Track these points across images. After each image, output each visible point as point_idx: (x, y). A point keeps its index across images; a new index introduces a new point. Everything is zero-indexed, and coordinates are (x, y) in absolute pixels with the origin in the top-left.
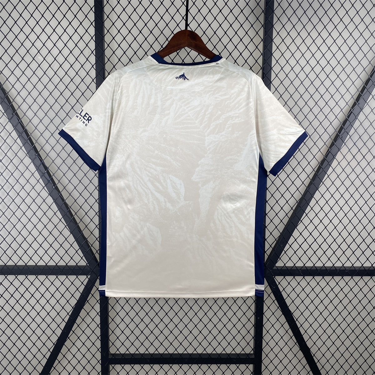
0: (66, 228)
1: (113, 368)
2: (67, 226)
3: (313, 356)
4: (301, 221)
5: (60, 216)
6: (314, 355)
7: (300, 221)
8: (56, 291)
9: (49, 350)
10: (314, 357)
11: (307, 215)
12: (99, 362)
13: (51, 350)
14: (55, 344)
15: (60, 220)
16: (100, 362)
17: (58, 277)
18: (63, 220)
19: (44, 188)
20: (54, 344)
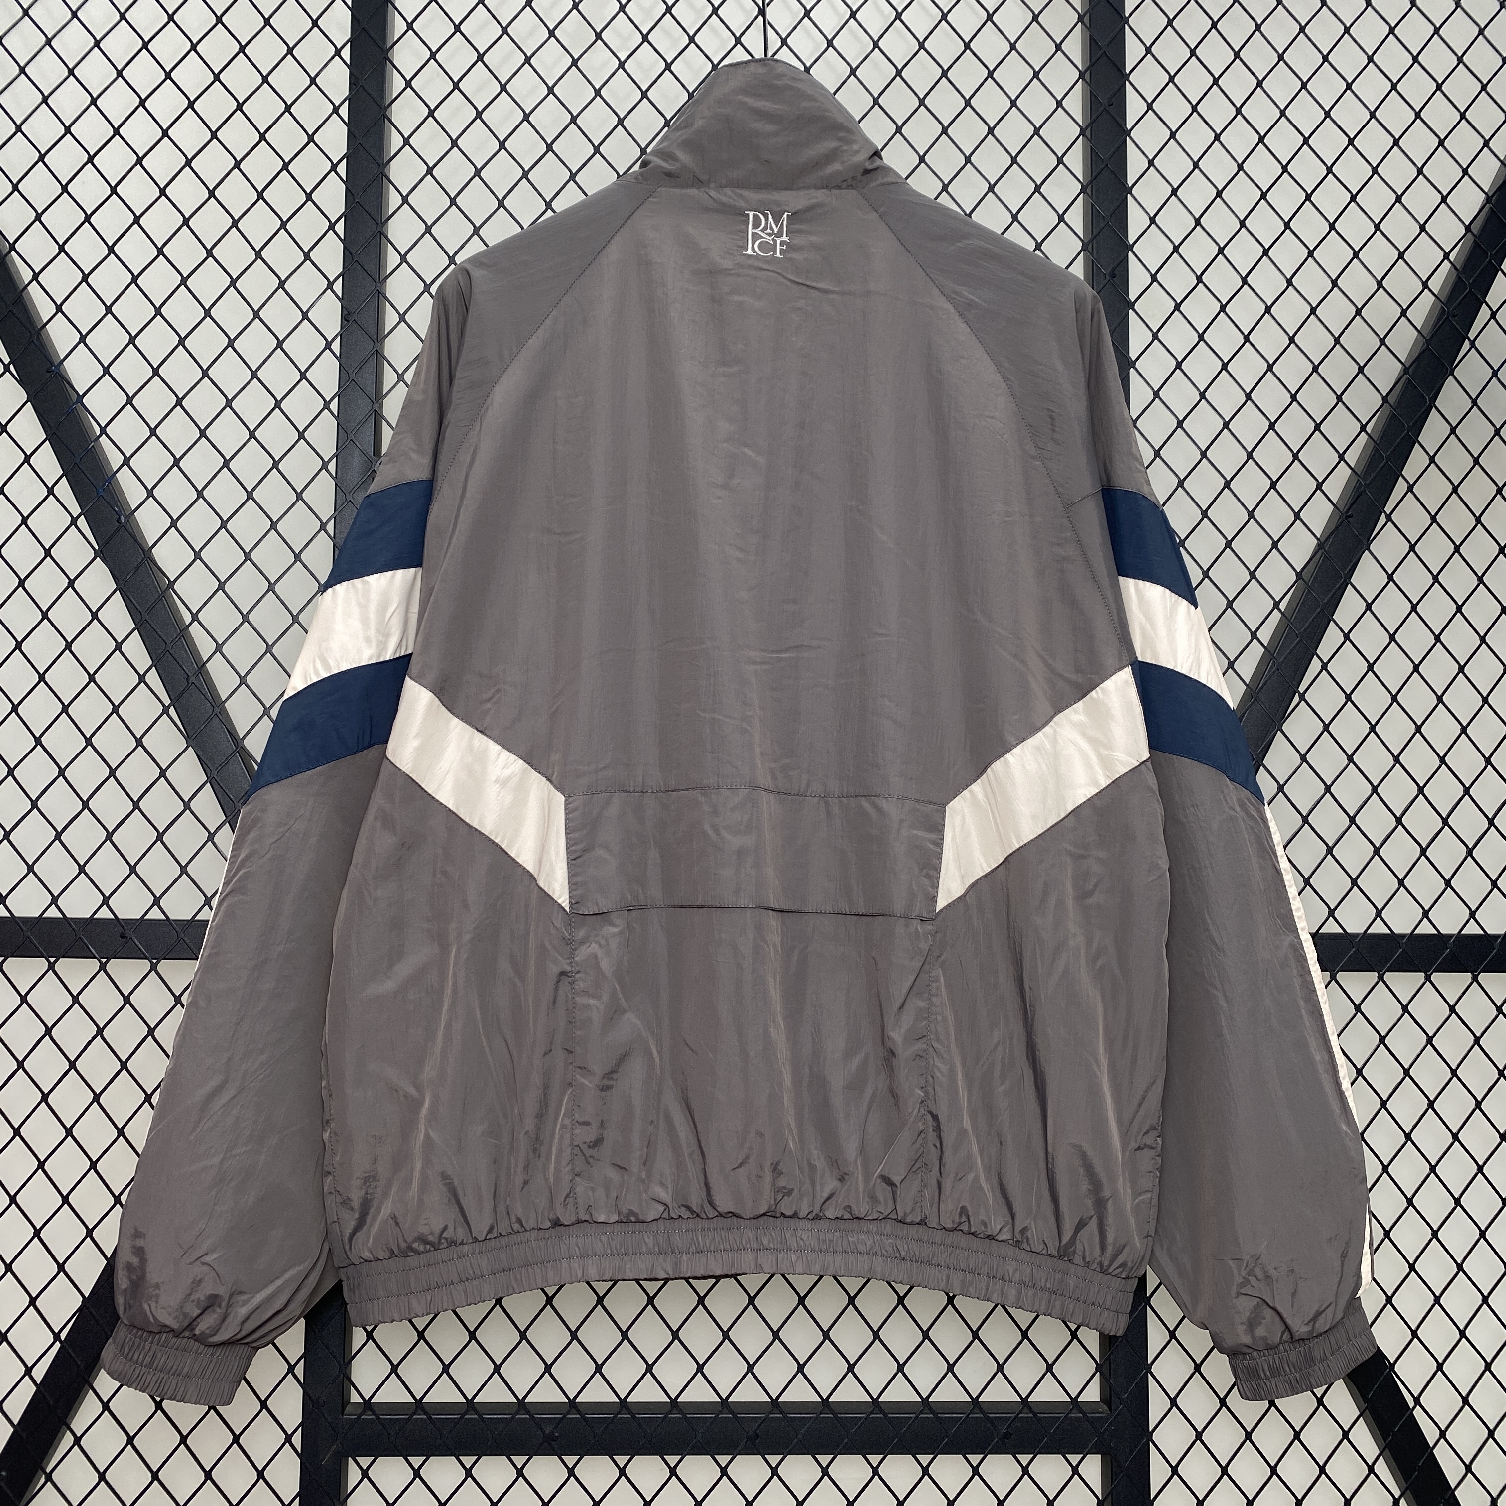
0: (169, 716)
1: (365, 1474)
2: (172, 711)
3: (1411, 1403)
4: (1302, 697)
5: (143, 661)
6: (1417, 1401)
7: (1296, 698)
8: (90, 1043)
9: (28, 1371)
10: (1418, 1413)
11: (1324, 667)
12: (288, 1439)
13: (39, 1373)
14: (63, 1336)
15: (142, 679)
16: (297, 1440)
17: (108, 967)
18: (153, 678)
19: (74, 522)
20: (57, 1336)
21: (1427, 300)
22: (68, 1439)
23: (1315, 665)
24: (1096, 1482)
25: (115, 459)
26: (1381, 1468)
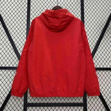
21: (106, 21)
22: (6, 106)
23: (98, 48)
24: (83, 109)
25: (10, 33)
26: (104, 107)
